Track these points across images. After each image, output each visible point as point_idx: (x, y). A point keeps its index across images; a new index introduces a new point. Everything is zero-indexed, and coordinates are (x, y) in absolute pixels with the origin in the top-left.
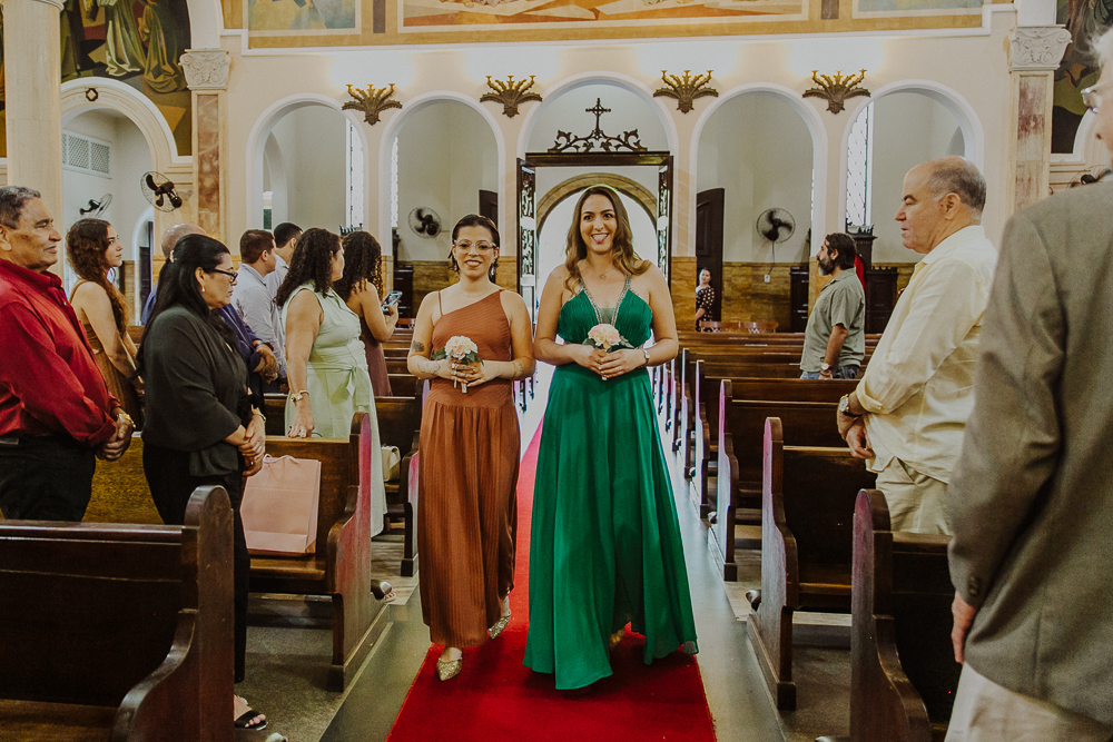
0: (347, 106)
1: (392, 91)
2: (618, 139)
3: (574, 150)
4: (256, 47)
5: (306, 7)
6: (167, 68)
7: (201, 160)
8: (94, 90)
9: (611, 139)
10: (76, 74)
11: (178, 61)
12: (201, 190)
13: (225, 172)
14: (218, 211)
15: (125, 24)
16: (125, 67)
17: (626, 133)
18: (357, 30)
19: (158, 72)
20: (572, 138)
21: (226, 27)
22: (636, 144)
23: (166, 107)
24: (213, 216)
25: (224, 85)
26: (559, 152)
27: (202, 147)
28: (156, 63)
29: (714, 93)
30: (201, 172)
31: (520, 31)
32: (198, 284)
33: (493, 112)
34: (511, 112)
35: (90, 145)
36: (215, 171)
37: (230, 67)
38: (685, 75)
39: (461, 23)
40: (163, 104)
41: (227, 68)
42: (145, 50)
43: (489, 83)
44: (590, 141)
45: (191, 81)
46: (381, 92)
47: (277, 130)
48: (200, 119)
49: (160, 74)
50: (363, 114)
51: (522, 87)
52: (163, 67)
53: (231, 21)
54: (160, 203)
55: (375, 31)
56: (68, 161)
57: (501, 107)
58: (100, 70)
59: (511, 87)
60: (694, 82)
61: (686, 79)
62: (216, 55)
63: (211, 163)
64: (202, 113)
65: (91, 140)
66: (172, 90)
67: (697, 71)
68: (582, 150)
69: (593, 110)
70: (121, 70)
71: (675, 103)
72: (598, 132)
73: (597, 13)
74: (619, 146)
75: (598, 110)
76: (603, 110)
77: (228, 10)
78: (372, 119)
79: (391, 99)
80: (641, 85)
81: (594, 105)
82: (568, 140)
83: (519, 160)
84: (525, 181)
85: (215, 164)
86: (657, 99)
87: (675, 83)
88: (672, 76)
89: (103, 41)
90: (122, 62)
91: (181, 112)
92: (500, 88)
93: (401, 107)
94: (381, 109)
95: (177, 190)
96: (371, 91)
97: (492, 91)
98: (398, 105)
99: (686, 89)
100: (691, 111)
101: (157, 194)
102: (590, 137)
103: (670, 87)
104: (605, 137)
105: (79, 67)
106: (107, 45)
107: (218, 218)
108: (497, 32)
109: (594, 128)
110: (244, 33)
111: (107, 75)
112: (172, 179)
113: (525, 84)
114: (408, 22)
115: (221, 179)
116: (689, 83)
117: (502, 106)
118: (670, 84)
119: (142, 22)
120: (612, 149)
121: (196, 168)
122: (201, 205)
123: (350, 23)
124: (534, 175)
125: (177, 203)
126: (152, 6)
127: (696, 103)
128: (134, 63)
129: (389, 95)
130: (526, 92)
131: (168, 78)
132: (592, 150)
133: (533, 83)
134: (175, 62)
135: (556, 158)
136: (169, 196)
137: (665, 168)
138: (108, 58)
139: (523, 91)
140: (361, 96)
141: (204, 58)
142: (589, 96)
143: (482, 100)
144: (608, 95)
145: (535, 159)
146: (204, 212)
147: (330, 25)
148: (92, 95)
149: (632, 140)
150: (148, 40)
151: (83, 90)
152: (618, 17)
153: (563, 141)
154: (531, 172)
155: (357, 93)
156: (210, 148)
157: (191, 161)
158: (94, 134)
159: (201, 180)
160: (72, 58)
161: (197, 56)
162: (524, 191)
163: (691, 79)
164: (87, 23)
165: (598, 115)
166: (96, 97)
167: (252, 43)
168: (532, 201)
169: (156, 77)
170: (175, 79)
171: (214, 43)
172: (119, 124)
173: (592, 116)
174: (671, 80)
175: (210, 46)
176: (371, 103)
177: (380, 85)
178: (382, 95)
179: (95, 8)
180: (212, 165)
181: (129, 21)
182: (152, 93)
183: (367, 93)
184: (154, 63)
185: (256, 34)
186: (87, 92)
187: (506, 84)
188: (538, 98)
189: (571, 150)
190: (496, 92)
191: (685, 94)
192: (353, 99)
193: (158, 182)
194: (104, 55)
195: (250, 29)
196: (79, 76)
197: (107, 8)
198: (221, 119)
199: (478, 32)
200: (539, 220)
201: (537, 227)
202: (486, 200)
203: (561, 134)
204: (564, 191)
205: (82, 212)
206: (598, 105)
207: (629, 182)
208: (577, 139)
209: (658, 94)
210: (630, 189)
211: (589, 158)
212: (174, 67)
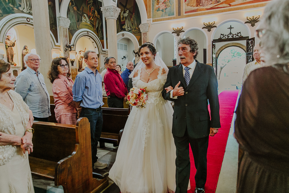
0: (173, 33)
1: (182, 28)
2: (236, 34)
4: (154, 22)
5: (164, 12)
6: (137, 28)
9: (234, 34)
15: (129, 20)
16: (129, 29)
17: (238, 33)
18: (175, 16)
19: (135, 29)
21: (148, 18)
22: (240, 35)
23: (137, 36)
25: (148, 31)
26: (221, 39)
31: (211, 12)
33: (205, 31)
34: (209, 30)
39: (197, 11)
41: (148, 27)
42: (133, 25)
43: (204, 24)
44: (229, 35)
45: (141, 31)
46: (180, 29)
47: (160, 39)
48: (143, 38)
50: (176, 34)
51: (212, 25)
53: (149, 17)
54: (136, 56)
55: (179, 16)
56: (119, 48)
58: (124, 30)
59: (209, 25)
60: (255, 19)
61: (253, 18)
62: (146, 24)
65: (123, 44)
66: (138, 33)
67: (256, 16)
68: (227, 38)
70: (128, 29)
71: (250, 24)
73: (230, 5)
75: (231, 28)
76: (232, 28)
77: (148, 14)
78: (178, 35)
79: (182, 30)
80: (242, 21)
81: (230, 27)
82: (223, 36)
83: (212, 41)
84: (213, 46)
86: (246, 24)
87: (250, 20)
89: (125, 24)
90: (129, 28)
91: (139, 37)
92: (207, 25)
93: (184, 32)
94: (180, 33)
96: (178, 29)
97: (205, 26)
98: (184, 31)
99: (253, 21)
100: (254, 26)
101: (135, 54)
108: (206, 12)
109: (230, 32)
110: (151, 19)
111: (126, 31)
113: (213, 24)
114: (186, 13)
117: (207, 29)
119: (132, 19)
120: (234, 37)
123: (173, 14)
124: (215, 45)
126: (134, 16)
127: (256, 24)
128: (131, 28)
129: (182, 29)
132: (229, 38)
133: (214, 23)
135: (220, 40)
136: (138, 54)
140: (176, 30)
141: (144, 25)
142: (228, 25)
143: (202, 28)
144: (233, 24)
145: (215, 41)
147: (169, 15)
148: (123, 35)
149: (239, 34)
150: (133, 23)
151: (121, 34)
152: (235, 5)
158: (124, 43)
161: (142, 25)
162: (213, 48)
163: (254, 18)
164: (122, 21)
166: (124, 36)
167: (153, 21)
168: (215, 51)
170: (138, 30)
171: (146, 22)
172: (128, 40)
173: (229, 29)
174: (249, 19)
175: (145, 23)
176: (178, 31)
177: (180, 27)
179: (123, 17)
181: (129, 19)
184: (134, 27)
185: (154, 19)
188: (216, 27)
189: (224, 38)
191: (253, 22)
192: (174, 31)
194: (125, 27)
195: (153, 18)
196: (121, 31)
197: (125, 17)
198: (147, 38)
199: (202, 13)
200: (218, 55)
201: (217, 56)
202: (205, 51)
203: (221, 34)
204: (224, 48)
205: (122, 59)
206: (231, 27)
207: (240, 44)
208: (225, 35)
209: (246, 23)
210: (241, 46)
211: (228, 40)
212: (138, 28)
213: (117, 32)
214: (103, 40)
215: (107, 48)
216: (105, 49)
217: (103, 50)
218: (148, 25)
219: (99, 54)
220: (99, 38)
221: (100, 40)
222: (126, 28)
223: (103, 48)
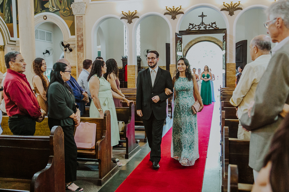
0: (122, 18)
1: (136, 13)
2: (209, 25)
3: (195, 29)
4: (94, 1)
6: (67, 8)
7: (78, 36)
8: (46, 16)
9: (207, 25)
10: (40, 11)
11: (70, 6)
12: (78, 46)
13: (85, 40)
14: (83, 52)
16: (55, 9)
17: (212, 23)
19: (64, 10)
20: (194, 26)
22: (215, 27)
24: (82, 54)
25: (84, 13)
26: (190, 30)
27: (78, 32)
28: (64, 7)
29: (241, 9)
30: (78, 40)
32: (61, 76)
33: (168, 18)
34: (174, 18)
35: (46, 33)
36: (82, 40)
37: (86, 7)
38: (231, 3)
40: (66, 20)
41: (85, 8)
42: (61, 3)
43: (167, 9)
44: (200, 26)
45: (74, 12)
46: (132, 13)
47: (103, 26)
48: (77, 24)
49: (65, 10)
50: (127, 20)
51: (177, 10)
52: (66, 8)
54: (66, 50)
56: (39, 38)
57: (171, 16)
58: (47, 10)
59: (174, 10)
60: (234, 6)
62: (82, 4)
63: (81, 37)
64: (78, 22)
65: (46, 31)
66: (69, 15)
68: (197, 29)
69: (201, 16)
70: (53, 10)
71: (228, 13)
72: (202, 23)
74: (209, 28)
75: (203, 16)
76: (204, 16)
78: (130, 22)
79: (136, 15)
80: (217, 7)
81: (201, 14)
82: (193, 26)
83: (176, 33)
84: (178, 40)
85: (82, 38)
86: (222, 12)
87: (228, 6)
88: (227, 4)
89: (48, 1)
90: (54, 7)
91: (72, 22)
92: (170, 10)
94: (133, 19)
95: (71, 46)
96: (129, 13)
97: (167, 11)
98: (138, 17)
99: (232, 8)
100: (233, 15)
101: (65, 48)
102: (200, 25)
103: (226, 8)
104: (205, 25)
105: (41, 10)
106: (49, 3)
107: (83, 55)
109: (201, 22)
111: (49, 12)
112: (69, 43)
113: (178, 9)
115: (84, 42)
116: (232, 6)
118: (226, 7)
120: (207, 29)
121: (76, 39)
122: (78, 51)
124: (181, 38)
125: (71, 50)
127: (235, 12)
128: (57, 7)
129: (135, 14)
130: (179, 11)
131: (68, 11)
132: (201, 29)
133: (181, 8)
134: (69, 7)
135: (188, 32)
136: (69, 48)
137: (224, 34)
138: (50, 6)
139: (178, 11)
140: (126, 15)
141: (78, 5)
142: (199, 12)
143: (165, 14)
144: (206, 11)
145: (182, 33)
146: (79, 53)
148: (45, 18)
149: (214, 25)
151: (43, 16)
153: (191, 27)
154: (181, 37)
155: (125, 14)
156: (80, 33)
157: (75, 37)
158: (47, 30)
159: (78, 43)
160: (39, 7)
161: (76, 4)
162: (178, 44)
163: (233, 4)
165: (203, 18)
166: (46, 18)
168: (181, 46)
169: (64, 12)
170: (69, 12)
172: (54, 26)
173: (201, 18)
175: (80, 1)
176: (129, 17)
177: (132, 11)
178: (133, 14)
180: (81, 38)
182: (63, 16)
183: (128, 14)
184: (63, 7)
186: (44, 17)
187: (172, 9)
188: (183, 13)
190: (169, 12)
191: (231, 10)
192: (124, 16)
193: (65, 44)
196: (41, 12)
198: (83, 24)
200: (185, 52)
201: (184, 55)
202: (168, 46)
203: (190, 24)
204: (193, 42)
205: (44, 53)
206: (203, 14)
207: (215, 39)
208: (196, 26)
209: (222, 10)
210: (215, 41)
211: (199, 32)
212: (69, 8)
213: (35, 13)
214: (11, 24)
215: (18, 37)
216: (15, 38)
217: (12, 39)
218: (85, 5)
219: (4, 46)
220: (4, 20)
221: (6, 23)
222: (51, 7)
223: (12, 36)
